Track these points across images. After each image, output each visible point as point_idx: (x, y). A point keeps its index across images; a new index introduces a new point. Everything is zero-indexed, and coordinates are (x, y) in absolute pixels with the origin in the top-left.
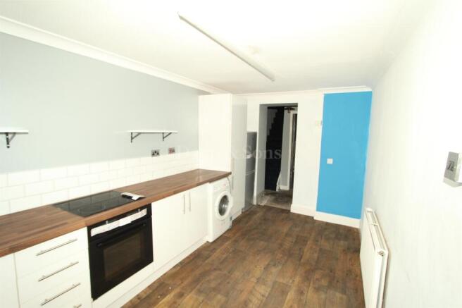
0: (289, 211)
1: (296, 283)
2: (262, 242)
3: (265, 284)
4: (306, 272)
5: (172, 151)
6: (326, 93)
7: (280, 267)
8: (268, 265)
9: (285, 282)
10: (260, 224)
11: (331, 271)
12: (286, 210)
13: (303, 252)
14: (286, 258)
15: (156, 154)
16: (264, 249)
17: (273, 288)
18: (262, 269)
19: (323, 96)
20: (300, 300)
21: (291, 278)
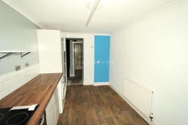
0: (83, 85)
1: (112, 114)
2: (85, 103)
3: (104, 122)
4: (110, 108)
5: (27, 65)
6: (95, 35)
7: (101, 111)
8: (96, 112)
9: (109, 117)
10: (76, 94)
11: (116, 104)
12: (81, 85)
13: (102, 100)
14: (99, 106)
15: (18, 69)
16: (88, 106)
17: (107, 122)
18: (96, 115)
19: (94, 36)
20: (120, 121)
21: (109, 114)
